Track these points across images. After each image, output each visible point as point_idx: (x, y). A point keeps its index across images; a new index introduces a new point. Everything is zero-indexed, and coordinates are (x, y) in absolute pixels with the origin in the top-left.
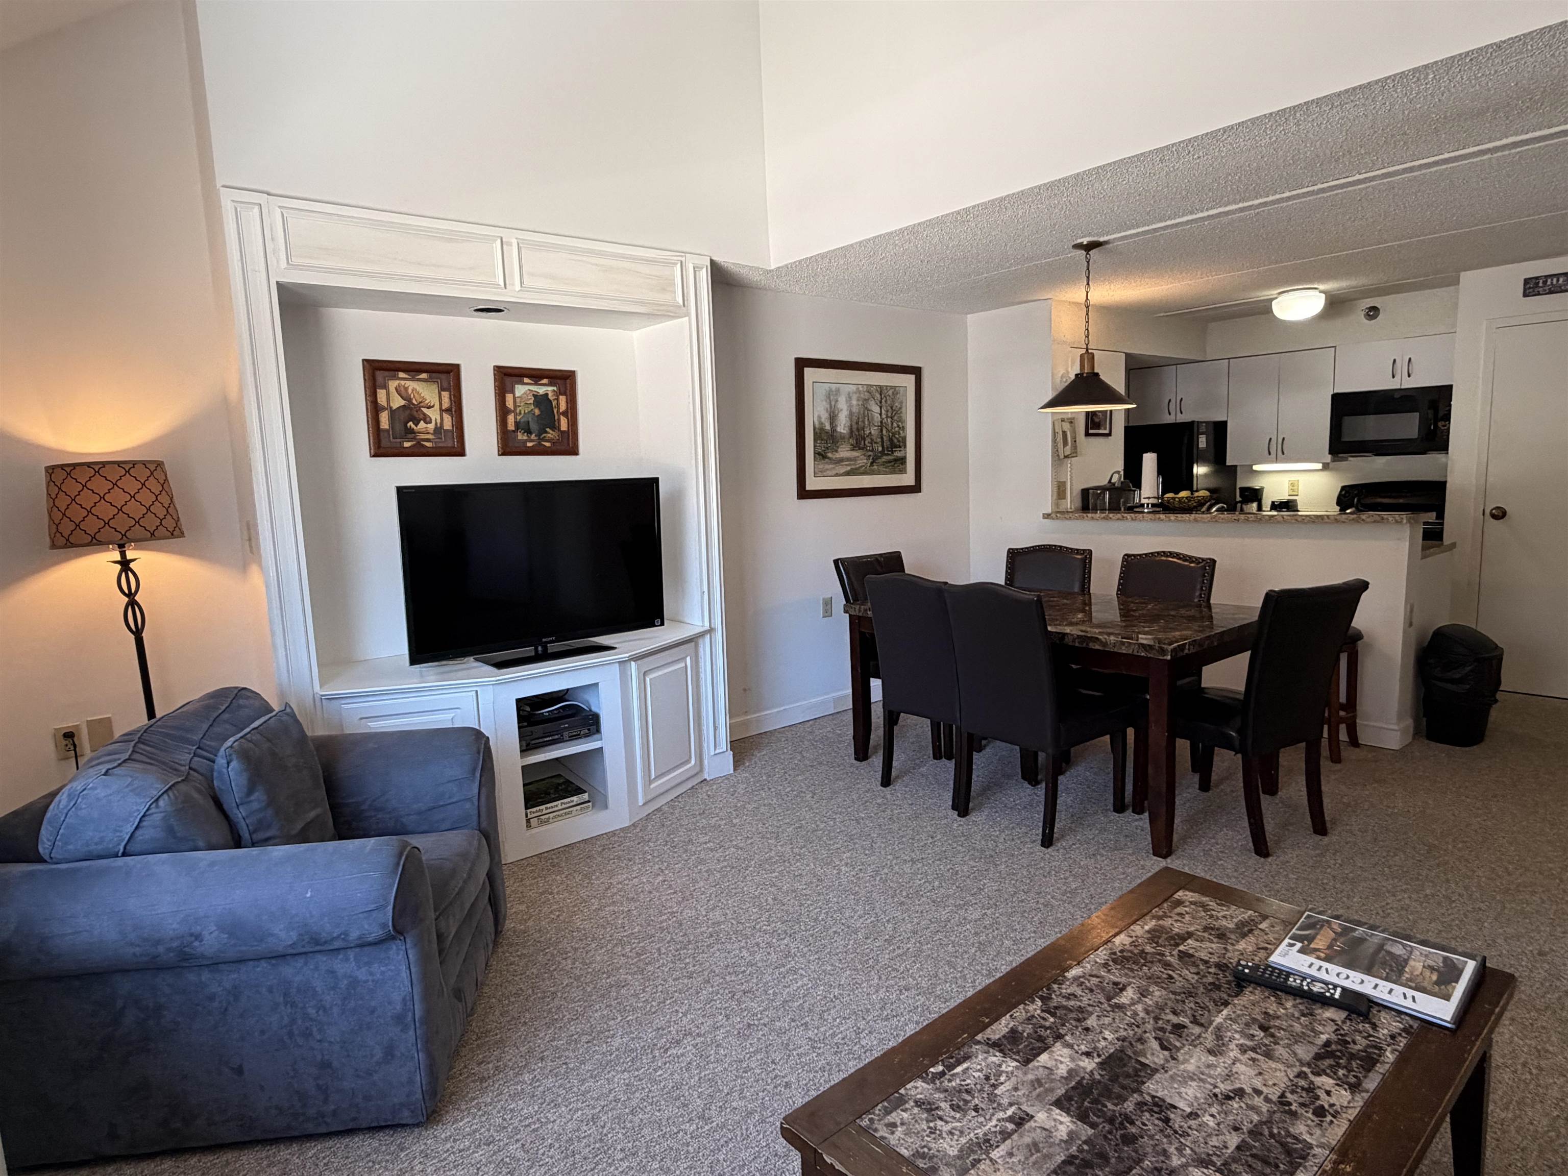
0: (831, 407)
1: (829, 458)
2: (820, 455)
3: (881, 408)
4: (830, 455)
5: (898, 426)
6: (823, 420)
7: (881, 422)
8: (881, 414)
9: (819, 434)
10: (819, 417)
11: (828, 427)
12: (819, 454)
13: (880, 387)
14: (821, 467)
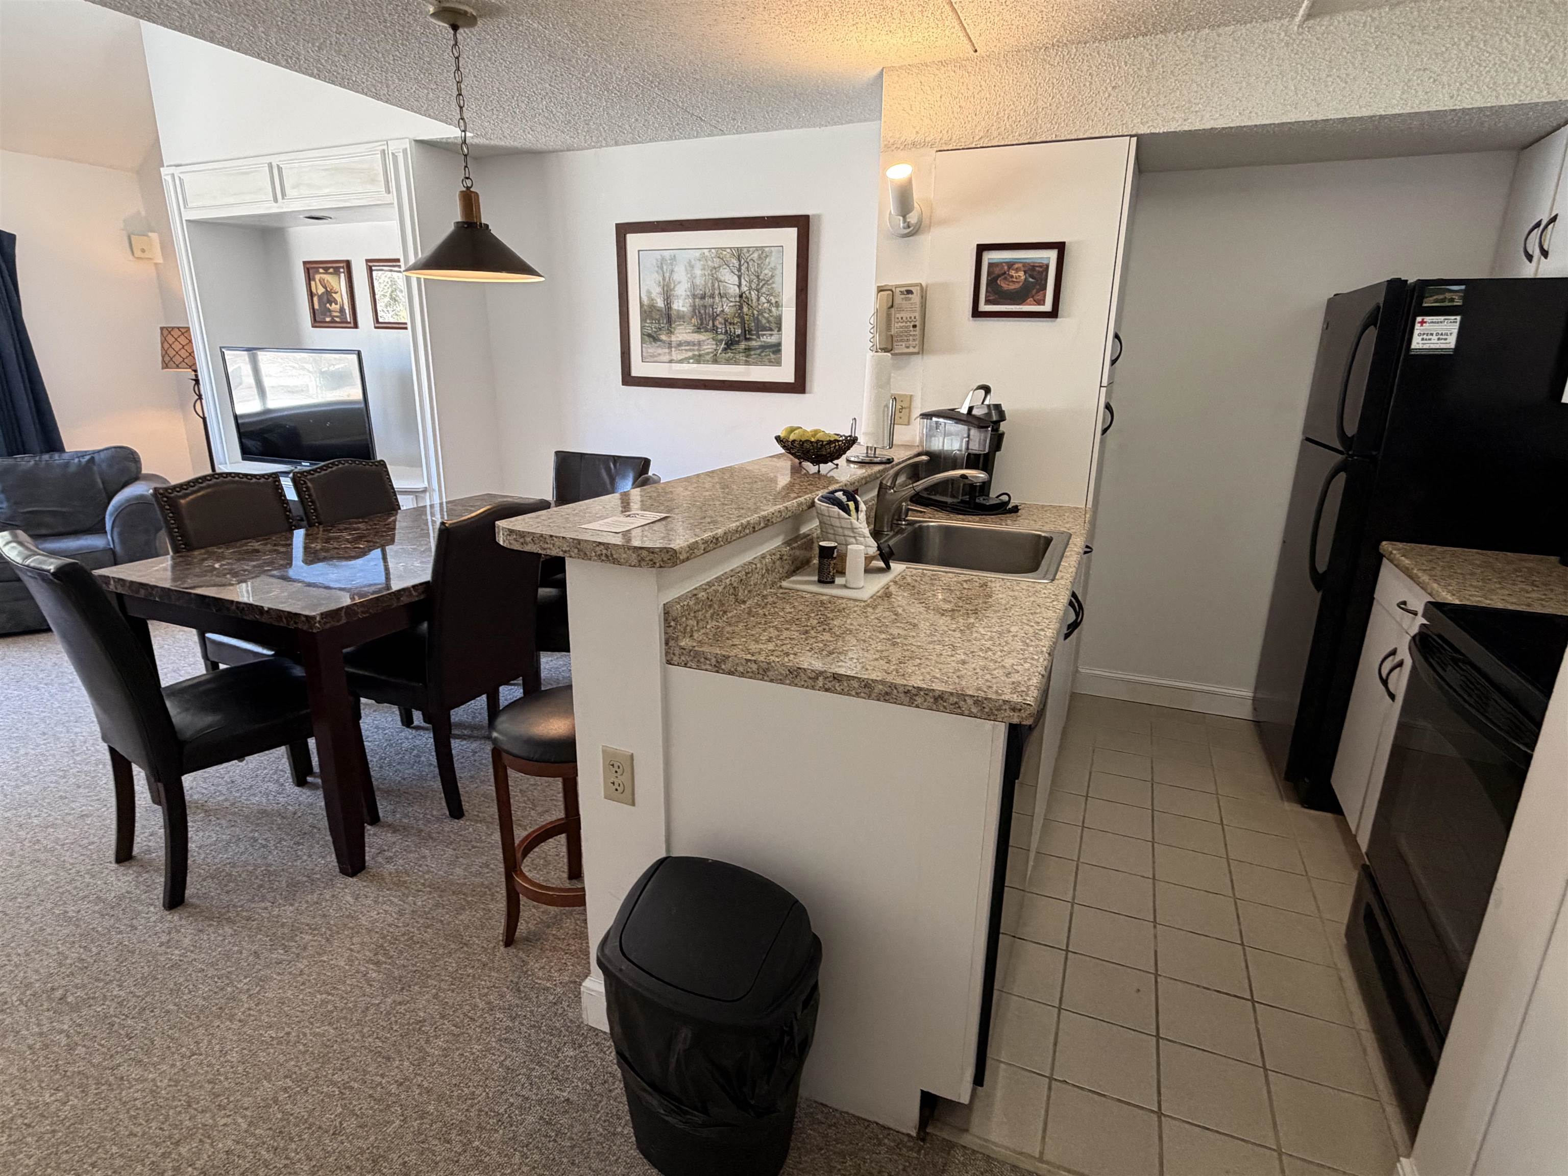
0: (664, 279)
1: (660, 341)
2: (650, 337)
3: (739, 277)
4: (663, 337)
5: (768, 302)
6: (654, 295)
7: (741, 296)
8: (739, 286)
9: (648, 312)
10: (649, 292)
11: (660, 303)
12: (649, 335)
13: (739, 250)
14: (650, 351)
